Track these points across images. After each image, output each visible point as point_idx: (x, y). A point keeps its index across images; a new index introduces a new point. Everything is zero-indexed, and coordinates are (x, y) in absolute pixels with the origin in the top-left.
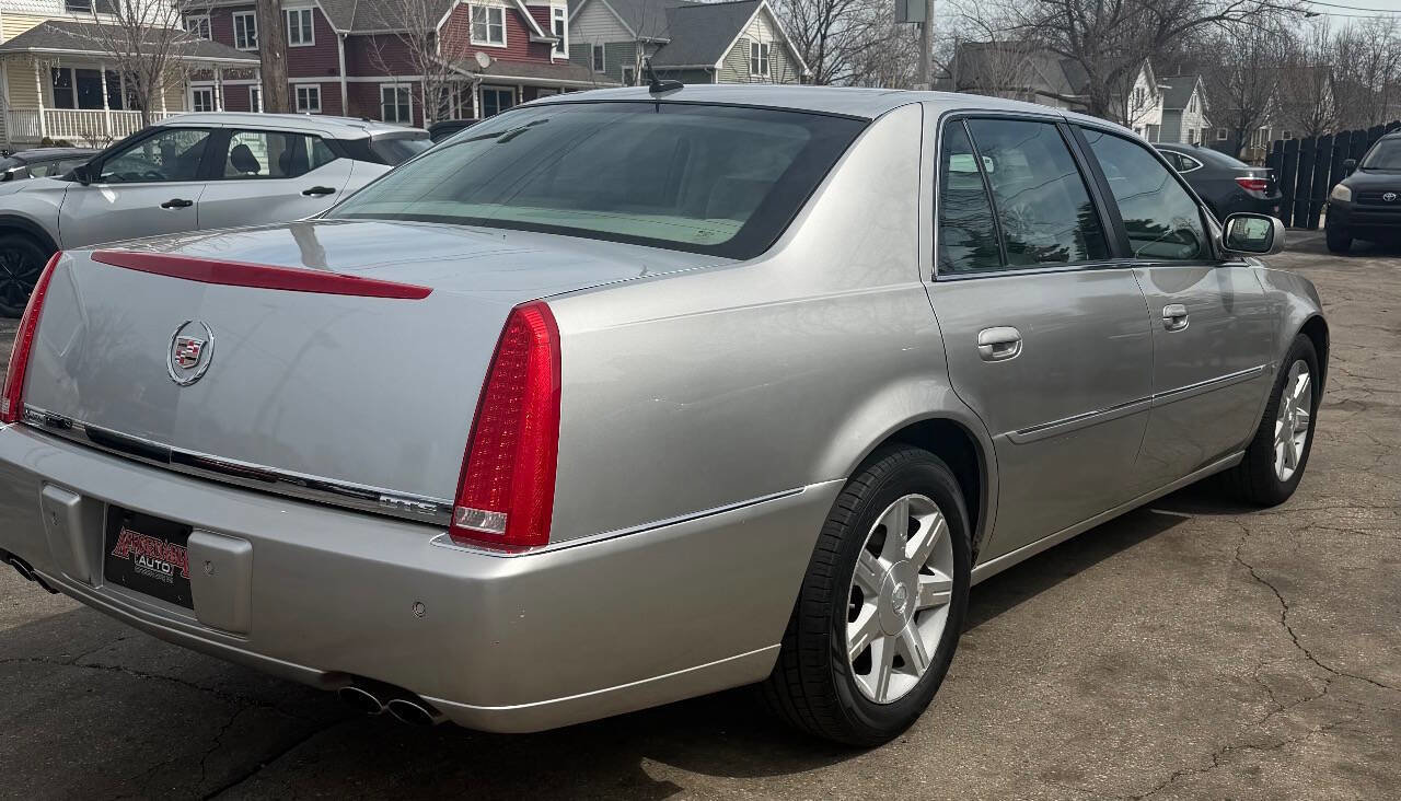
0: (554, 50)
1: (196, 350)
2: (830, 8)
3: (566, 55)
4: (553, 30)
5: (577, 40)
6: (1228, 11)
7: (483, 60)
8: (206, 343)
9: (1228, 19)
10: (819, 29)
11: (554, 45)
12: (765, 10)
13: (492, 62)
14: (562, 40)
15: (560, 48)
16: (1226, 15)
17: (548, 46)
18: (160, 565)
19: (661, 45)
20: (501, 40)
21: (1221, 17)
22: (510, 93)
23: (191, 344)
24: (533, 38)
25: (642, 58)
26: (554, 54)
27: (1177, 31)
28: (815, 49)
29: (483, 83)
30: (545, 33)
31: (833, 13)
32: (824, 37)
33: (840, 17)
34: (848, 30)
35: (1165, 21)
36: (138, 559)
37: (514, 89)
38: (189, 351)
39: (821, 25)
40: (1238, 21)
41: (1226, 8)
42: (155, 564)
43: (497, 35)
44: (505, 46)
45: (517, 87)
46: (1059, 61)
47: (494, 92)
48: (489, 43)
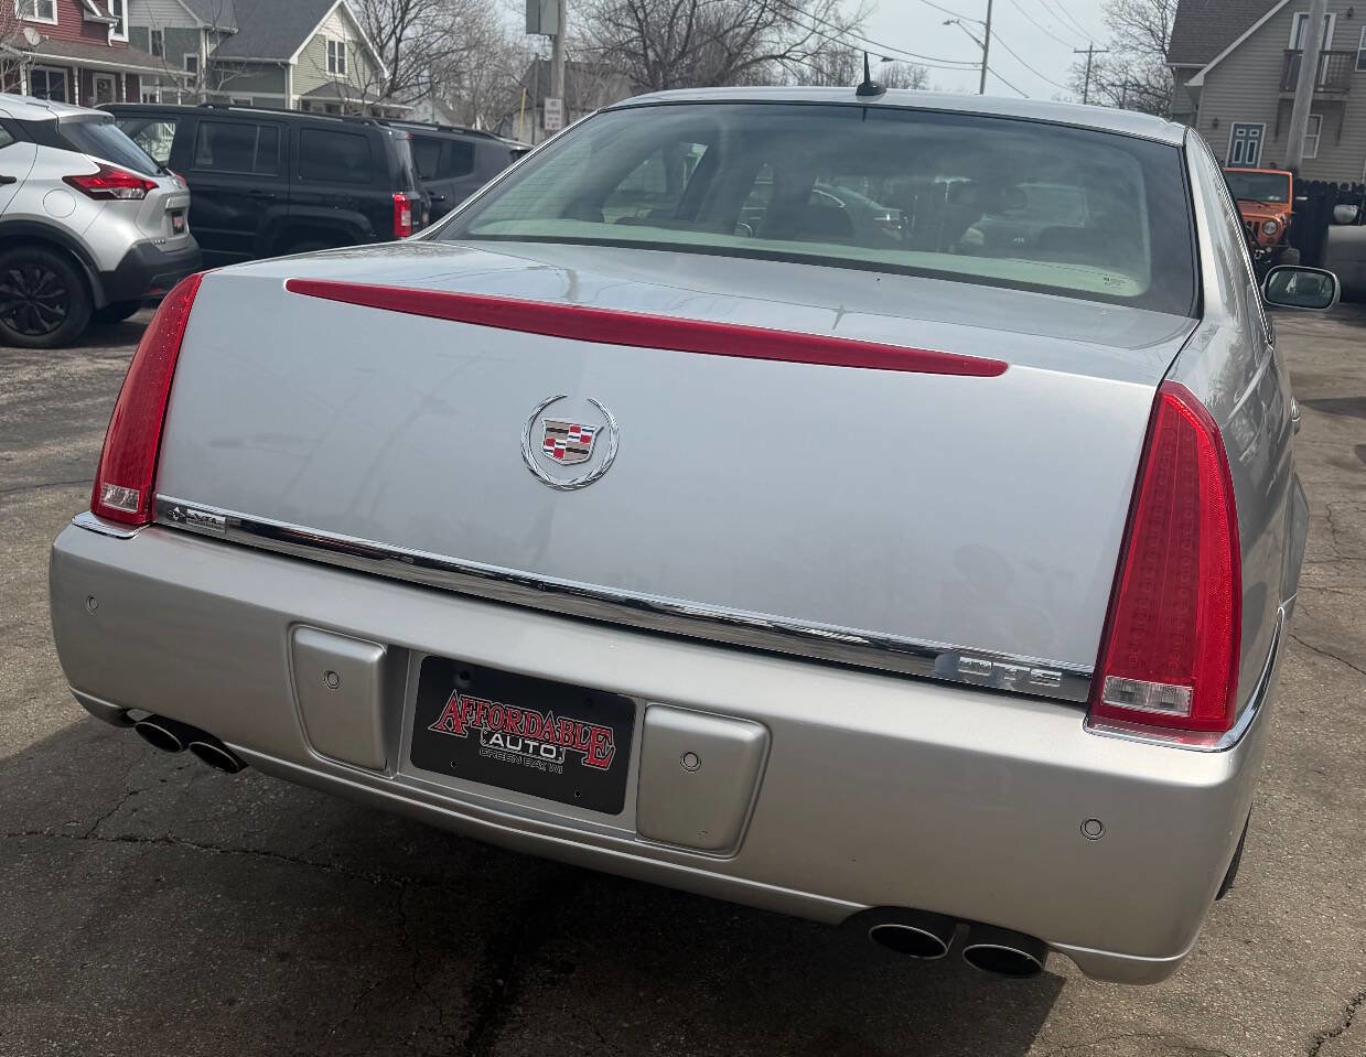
0: (112, 32)
1: (585, 439)
2: (405, 11)
3: (125, 38)
4: (111, 9)
5: (136, 24)
6: (789, 51)
7: (32, 36)
8: (602, 428)
9: (789, 58)
10: (394, 32)
11: (111, 25)
12: (342, 6)
13: (43, 40)
14: (121, 21)
15: (119, 30)
16: (787, 55)
17: (105, 27)
18: (537, 750)
19: (229, 34)
20: (50, 15)
21: (783, 56)
22: (62, 75)
23: (576, 429)
24: (87, 17)
25: (206, 49)
26: (112, 35)
27: (743, 66)
28: (390, 53)
29: (30, 63)
30: (101, 11)
31: (408, 17)
32: (399, 41)
33: (417, 21)
34: (423, 35)
35: (732, 57)
36: (488, 737)
37: (65, 71)
38: (572, 440)
39: (396, 27)
40: (799, 61)
41: (788, 47)
42: (525, 748)
43: (47, 11)
44: (56, 23)
45: (70, 69)
46: (630, 87)
47: (44, 73)
48: (37, 19)
